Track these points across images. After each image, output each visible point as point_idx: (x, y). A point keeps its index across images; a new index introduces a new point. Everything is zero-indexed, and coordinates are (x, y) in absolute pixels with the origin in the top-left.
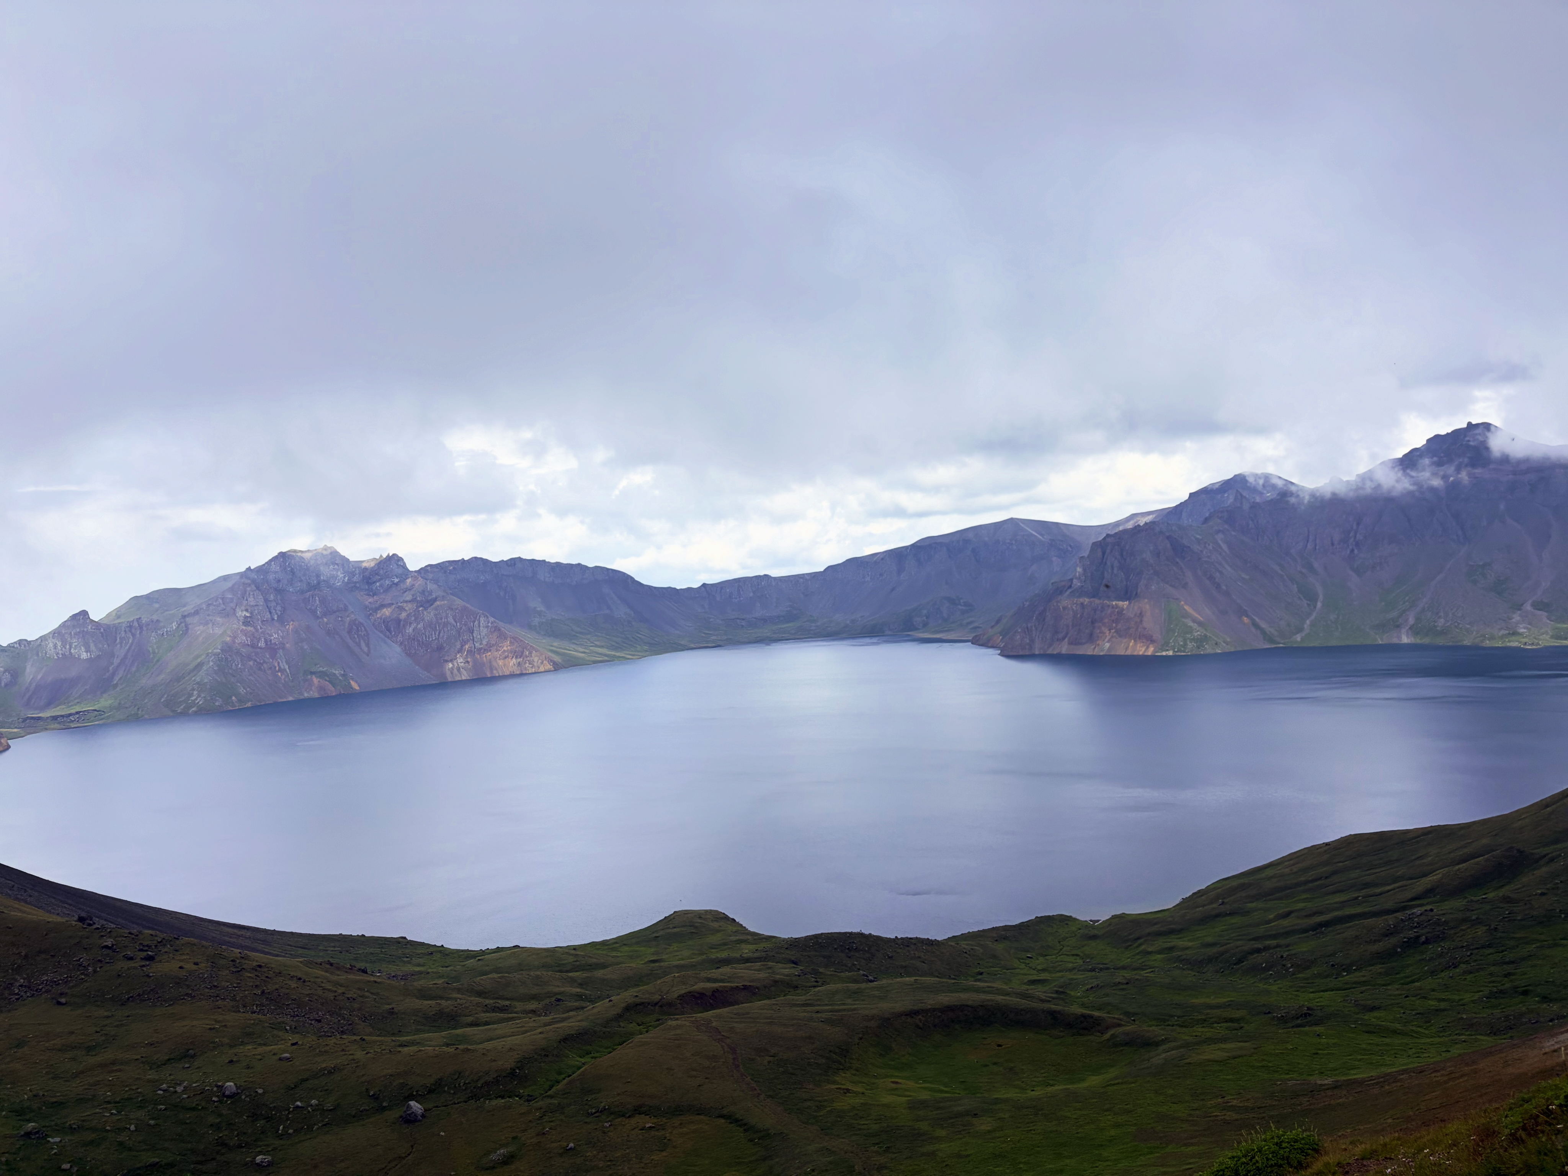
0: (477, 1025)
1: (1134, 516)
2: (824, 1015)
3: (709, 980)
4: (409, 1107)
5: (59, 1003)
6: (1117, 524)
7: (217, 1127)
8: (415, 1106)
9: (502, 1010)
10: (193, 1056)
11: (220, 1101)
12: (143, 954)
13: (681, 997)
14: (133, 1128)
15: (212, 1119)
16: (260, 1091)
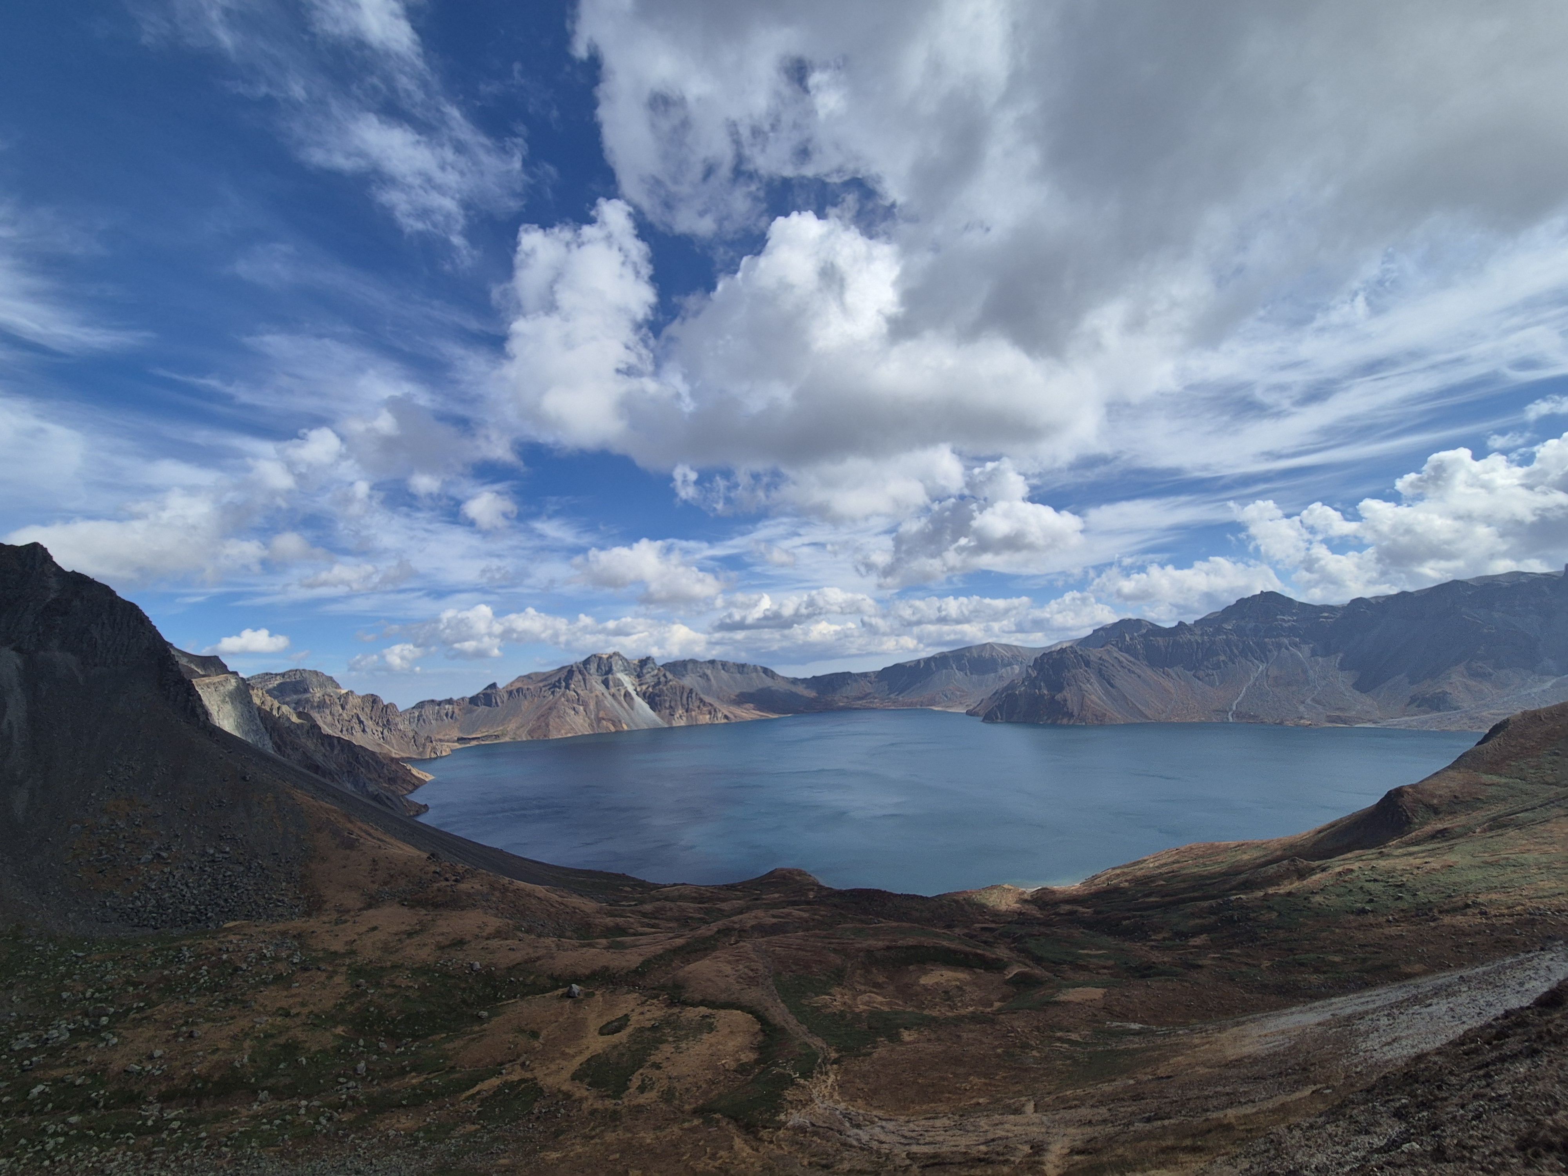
0: (634, 935)
1: (1060, 643)
2: (832, 946)
3: (774, 916)
4: (571, 987)
5: (403, 905)
6: (1050, 647)
7: (464, 990)
8: (576, 988)
9: (653, 926)
10: (465, 943)
11: (470, 974)
12: (454, 878)
13: (752, 927)
14: (416, 987)
15: (463, 985)
16: (493, 969)
